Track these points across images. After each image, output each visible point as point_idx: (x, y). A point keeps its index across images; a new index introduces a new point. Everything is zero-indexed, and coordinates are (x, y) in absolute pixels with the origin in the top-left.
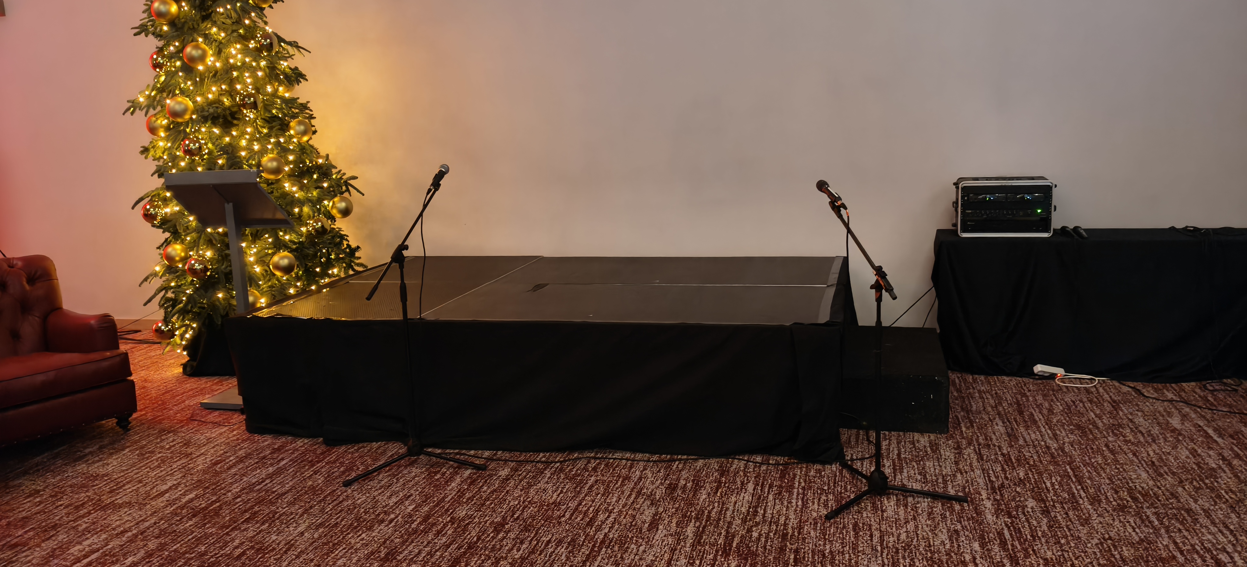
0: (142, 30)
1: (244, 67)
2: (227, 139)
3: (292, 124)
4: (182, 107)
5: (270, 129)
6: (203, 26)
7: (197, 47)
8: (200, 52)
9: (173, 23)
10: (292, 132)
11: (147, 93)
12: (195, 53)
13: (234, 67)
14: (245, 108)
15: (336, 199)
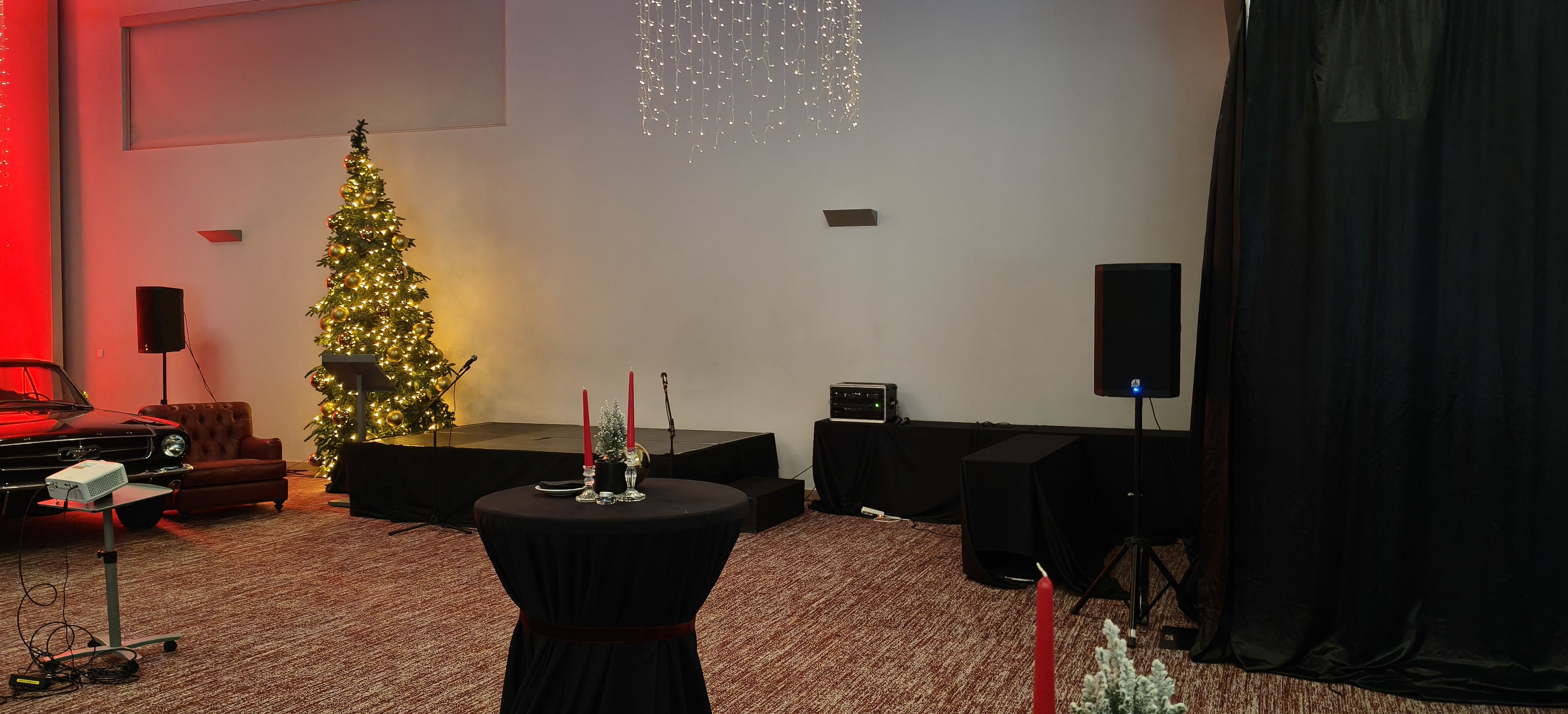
0: (323, 262)
1: (384, 289)
2: (368, 335)
3: (414, 327)
4: (342, 313)
5: (397, 329)
6: (360, 262)
7: (354, 276)
8: (355, 279)
9: (342, 258)
10: (414, 332)
11: (322, 303)
12: (352, 280)
13: (376, 289)
14: (381, 315)
15: (439, 378)
